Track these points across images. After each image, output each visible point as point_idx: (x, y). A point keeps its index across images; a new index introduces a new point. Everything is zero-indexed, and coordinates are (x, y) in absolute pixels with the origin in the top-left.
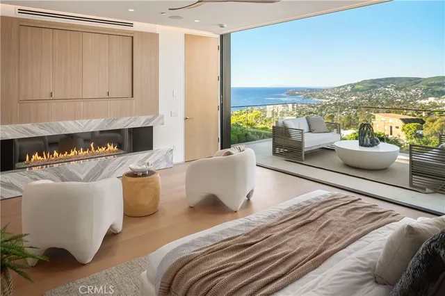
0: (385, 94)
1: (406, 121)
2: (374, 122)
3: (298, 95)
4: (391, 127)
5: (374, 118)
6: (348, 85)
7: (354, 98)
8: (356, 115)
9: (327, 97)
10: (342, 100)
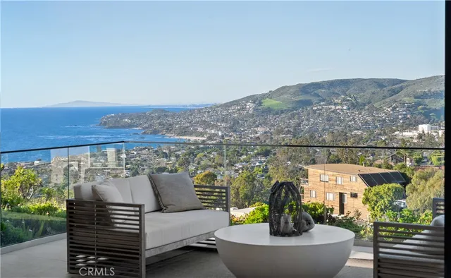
0: (329, 119)
1: (370, 180)
2: (305, 186)
3: (130, 126)
4: (341, 195)
5: (306, 176)
6: (247, 99)
7: (260, 130)
8: (266, 170)
9: (200, 129)
10: (234, 137)
